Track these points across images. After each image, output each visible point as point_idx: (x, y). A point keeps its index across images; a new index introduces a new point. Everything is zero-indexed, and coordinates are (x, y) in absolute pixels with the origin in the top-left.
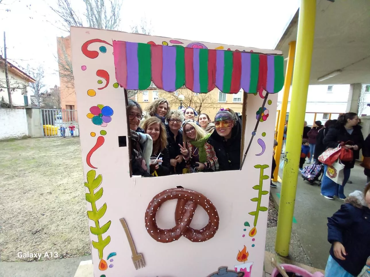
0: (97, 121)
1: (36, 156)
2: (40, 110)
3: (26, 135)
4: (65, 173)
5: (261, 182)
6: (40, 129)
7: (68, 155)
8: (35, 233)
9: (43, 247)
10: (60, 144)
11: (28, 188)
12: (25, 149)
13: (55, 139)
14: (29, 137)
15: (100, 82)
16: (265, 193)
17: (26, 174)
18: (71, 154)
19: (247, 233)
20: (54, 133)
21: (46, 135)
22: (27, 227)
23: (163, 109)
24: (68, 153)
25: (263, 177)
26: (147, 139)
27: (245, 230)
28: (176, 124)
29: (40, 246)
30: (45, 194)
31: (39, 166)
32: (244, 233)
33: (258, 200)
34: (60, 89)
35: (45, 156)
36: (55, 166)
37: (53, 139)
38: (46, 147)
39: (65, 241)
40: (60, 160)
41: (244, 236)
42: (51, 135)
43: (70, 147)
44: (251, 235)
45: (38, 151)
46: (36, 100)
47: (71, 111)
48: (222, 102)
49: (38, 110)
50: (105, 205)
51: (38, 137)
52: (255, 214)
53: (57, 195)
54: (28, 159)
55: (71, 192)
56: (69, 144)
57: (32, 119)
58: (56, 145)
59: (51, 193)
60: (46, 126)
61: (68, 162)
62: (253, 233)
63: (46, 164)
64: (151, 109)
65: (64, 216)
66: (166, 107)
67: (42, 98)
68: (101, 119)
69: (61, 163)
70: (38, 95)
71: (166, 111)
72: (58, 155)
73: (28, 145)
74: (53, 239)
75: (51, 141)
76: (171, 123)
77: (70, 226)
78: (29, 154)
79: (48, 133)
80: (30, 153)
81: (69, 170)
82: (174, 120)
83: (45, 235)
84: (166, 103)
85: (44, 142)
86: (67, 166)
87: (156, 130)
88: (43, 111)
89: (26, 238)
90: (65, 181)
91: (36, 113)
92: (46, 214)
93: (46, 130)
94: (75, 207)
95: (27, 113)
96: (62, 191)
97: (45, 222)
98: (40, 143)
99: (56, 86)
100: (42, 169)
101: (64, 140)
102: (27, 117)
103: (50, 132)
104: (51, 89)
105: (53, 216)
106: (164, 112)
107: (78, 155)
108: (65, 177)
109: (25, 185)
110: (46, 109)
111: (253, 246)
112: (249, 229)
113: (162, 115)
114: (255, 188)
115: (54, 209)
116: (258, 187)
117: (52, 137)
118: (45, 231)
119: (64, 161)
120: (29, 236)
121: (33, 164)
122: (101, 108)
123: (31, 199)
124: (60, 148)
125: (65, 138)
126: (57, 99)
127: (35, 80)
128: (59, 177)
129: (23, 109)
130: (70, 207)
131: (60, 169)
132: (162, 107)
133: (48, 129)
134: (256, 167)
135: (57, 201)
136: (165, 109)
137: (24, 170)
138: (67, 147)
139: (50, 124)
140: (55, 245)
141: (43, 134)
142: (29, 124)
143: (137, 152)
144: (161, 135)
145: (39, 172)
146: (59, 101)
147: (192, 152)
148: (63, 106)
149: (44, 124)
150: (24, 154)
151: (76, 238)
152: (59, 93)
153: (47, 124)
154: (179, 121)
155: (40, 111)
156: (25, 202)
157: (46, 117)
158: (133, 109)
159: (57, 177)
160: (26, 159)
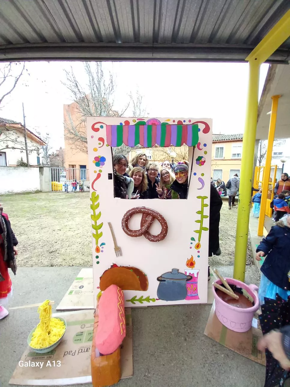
0: (97, 165)
1: (47, 205)
2: (50, 168)
3: (38, 190)
4: (70, 218)
5: (202, 209)
6: (48, 184)
7: (72, 205)
8: (51, 253)
9: (57, 261)
10: (64, 197)
11: (44, 226)
12: (39, 200)
13: (60, 193)
14: (41, 192)
15: (100, 144)
16: (206, 217)
17: (41, 217)
18: (73, 205)
19: (193, 246)
20: (59, 188)
21: (54, 190)
22: (46, 248)
23: (142, 160)
24: (71, 204)
25: (204, 205)
26: (131, 181)
27: (192, 243)
28: (153, 173)
29: (54, 260)
30: (56, 231)
31: (50, 212)
32: (191, 245)
33: (201, 222)
34: (64, 151)
35: (54, 205)
36: (62, 213)
37: (59, 193)
38: (54, 199)
39: (71, 259)
40: (65, 209)
41: (191, 248)
42: (57, 191)
43: (72, 200)
44: (196, 248)
45: (49, 202)
46: (45, 160)
47: (73, 170)
48: (219, 158)
49: (48, 169)
50: (100, 212)
51: (47, 191)
52: (199, 232)
53: (65, 231)
54: (42, 207)
55: (75, 230)
56: (71, 198)
57: (43, 176)
58: (61, 198)
59: (60, 230)
60: (54, 182)
61: (71, 210)
62: (198, 246)
63: (55, 211)
64: (133, 161)
65: (70, 244)
66: (145, 159)
67: (49, 159)
68: (100, 164)
69: (66, 211)
70: (47, 156)
71: (145, 162)
72: (63, 205)
73: (40, 197)
74: (64, 257)
75: (57, 195)
76: (149, 172)
77: (74, 250)
78: (41, 204)
79: (55, 189)
80: (43, 203)
81: (72, 216)
82: (152, 169)
83: (58, 254)
84: (144, 156)
85: (52, 195)
86: (71, 213)
87: (140, 176)
88: (52, 169)
89: (45, 255)
90: (70, 223)
91: (47, 171)
92: (58, 242)
93: (54, 186)
94: (77, 240)
95: (40, 171)
96: (68, 229)
97: (57, 247)
98: (49, 196)
99: (61, 148)
100: (53, 214)
101: (67, 194)
102: (40, 175)
103: (57, 188)
104: (57, 151)
105: (62, 244)
106: (143, 163)
107: (79, 205)
108: (70, 221)
109: (41, 224)
110: (54, 168)
111: (199, 256)
112: (195, 243)
113: (142, 165)
114: (198, 212)
115: (63, 240)
116: (201, 212)
117: (58, 192)
118: (57, 252)
119: (69, 210)
120: (47, 254)
121: (45, 210)
122: (100, 158)
123: (47, 233)
124: (65, 200)
125: (68, 193)
126: (61, 159)
127: (46, 144)
128: (65, 220)
129: (37, 167)
130: (74, 240)
131: (66, 215)
132: (141, 159)
133: (55, 186)
134: (198, 197)
135: (65, 235)
136: (144, 160)
137: (40, 214)
138: (70, 200)
139: (57, 181)
140: (65, 260)
141: (51, 190)
142: (41, 180)
143: (123, 189)
144: (143, 181)
145: (51, 216)
146: (63, 162)
147: (166, 194)
148: (66, 165)
149: (52, 181)
150: (38, 203)
151: (79, 258)
152: (63, 154)
153: (55, 181)
154: (156, 170)
155: (50, 170)
156: (42, 234)
157: (54, 175)
158: (122, 160)
159: (64, 220)
160: (40, 207)
